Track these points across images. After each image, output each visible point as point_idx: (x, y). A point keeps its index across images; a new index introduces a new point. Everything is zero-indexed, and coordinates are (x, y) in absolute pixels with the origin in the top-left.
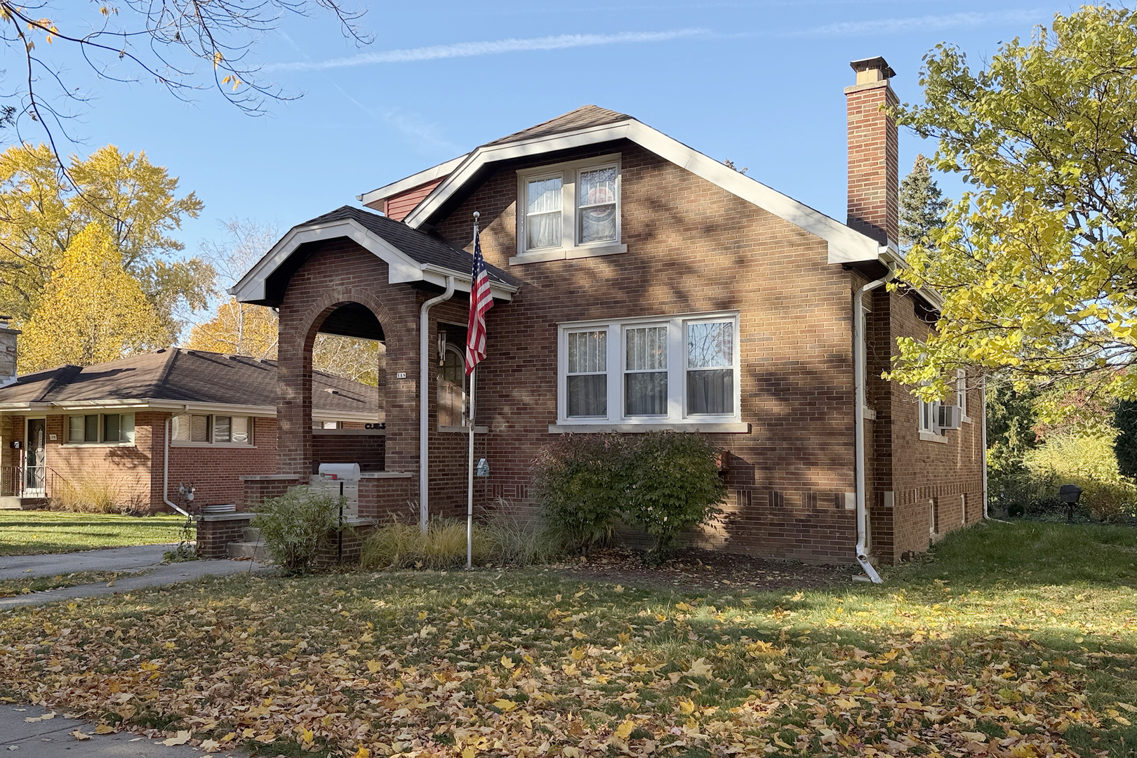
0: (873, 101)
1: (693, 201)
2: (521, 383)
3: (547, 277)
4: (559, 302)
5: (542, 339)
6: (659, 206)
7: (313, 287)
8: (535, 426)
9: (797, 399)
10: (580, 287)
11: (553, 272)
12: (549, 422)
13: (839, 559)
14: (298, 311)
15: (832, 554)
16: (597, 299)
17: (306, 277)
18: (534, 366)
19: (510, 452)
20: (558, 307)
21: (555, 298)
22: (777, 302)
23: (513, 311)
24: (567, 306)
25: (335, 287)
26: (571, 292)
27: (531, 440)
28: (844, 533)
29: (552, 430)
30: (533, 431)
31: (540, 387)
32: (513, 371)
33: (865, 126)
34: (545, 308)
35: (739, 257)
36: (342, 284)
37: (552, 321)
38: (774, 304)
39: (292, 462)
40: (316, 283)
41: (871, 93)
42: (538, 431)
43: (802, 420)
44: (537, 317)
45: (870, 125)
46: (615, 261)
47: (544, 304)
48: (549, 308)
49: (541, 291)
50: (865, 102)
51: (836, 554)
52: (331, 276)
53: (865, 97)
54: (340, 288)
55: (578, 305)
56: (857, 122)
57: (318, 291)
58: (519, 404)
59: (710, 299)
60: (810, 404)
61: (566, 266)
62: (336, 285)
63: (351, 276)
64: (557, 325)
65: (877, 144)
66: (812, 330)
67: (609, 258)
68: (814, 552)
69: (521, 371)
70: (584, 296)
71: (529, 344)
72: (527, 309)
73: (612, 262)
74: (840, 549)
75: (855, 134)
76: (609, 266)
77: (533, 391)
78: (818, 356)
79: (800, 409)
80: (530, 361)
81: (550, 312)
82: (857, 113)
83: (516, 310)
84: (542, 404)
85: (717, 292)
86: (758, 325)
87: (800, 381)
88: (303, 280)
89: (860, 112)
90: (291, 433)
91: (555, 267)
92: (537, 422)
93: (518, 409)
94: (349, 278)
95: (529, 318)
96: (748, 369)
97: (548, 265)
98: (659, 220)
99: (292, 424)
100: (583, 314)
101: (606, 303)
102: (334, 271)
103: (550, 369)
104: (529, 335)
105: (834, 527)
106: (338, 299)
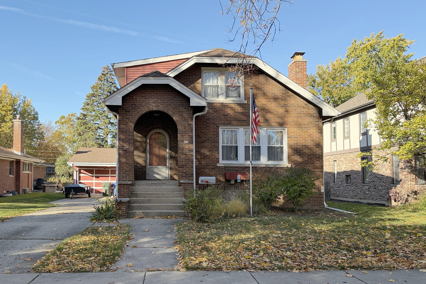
0: (303, 65)
1: (271, 89)
2: (205, 147)
3: (215, 109)
4: (220, 118)
5: (214, 131)
6: (258, 89)
7: (138, 103)
8: (211, 163)
9: (306, 157)
10: (229, 114)
11: (217, 107)
12: (217, 162)
13: (319, 207)
14: (129, 112)
15: (317, 206)
16: (236, 119)
17: (134, 98)
18: (210, 141)
19: (200, 173)
20: (220, 120)
21: (219, 117)
22: (299, 125)
23: (200, 120)
24: (224, 120)
25: (151, 104)
26: (225, 115)
27: (209, 168)
28: (321, 199)
29: (218, 165)
30: (210, 165)
31: (213, 149)
32: (202, 142)
33: (301, 73)
34: (215, 120)
35: (287, 110)
36: (155, 103)
37: (217, 125)
38: (298, 126)
39: (128, 176)
40: (140, 101)
41: (302, 63)
42: (212, 165)
43: (308, 164)
44: (211, 123)
45: (302, 73)
46: (242, 106)
47: (214, 118)
48: (216, 120)
49: (213, 113)
50: (301, 65)
51: (319, 206)
52: (149, 99)
53: (301, 64)
54: (153, 104)
55: (228, 120)
56: (298, 71)
57: (141, 105)
58: (204, 155)
59: (277, 123)
60: (310, 159)
61: (222, 106)
62: (151, 103)
63: (160, 100)
64: (219, 127)
65: (304, 79)
66: (310, 135)
67: (240, 105)
68: (312, 206)
69: (205, 142)
70: (230, 117)
71: (208, 133)
72: (207, 120)
73: (241, 106)
74: (320, 204)
75: (298, 75)
76: (240, 108)
77: (210, 150)
78: (312, 144)
79: (307, 160)
80: (208, 139)
81: (217, 122)
82: (298, 68)
83: (202, 120)
84: (213, 155)
85: (280, 120)
86: (293, 133)
87: (307, 151)
88: (132, 99)
89: (299, 68)
90: (126, 164)
91: (218, 105)
92: (212, 162)
93: (203, 157)
94: (159, 101)
95: (208, 123)
96: (290, 147)
97: (216, 104)
98: (258, 94)
99: (127, 160)
100: (230, 124)
101: (239, 120)
102: (150, 97)
103: (217, 143)
104: (207, 130)
105: (318, 198)
106: (152, 109)
